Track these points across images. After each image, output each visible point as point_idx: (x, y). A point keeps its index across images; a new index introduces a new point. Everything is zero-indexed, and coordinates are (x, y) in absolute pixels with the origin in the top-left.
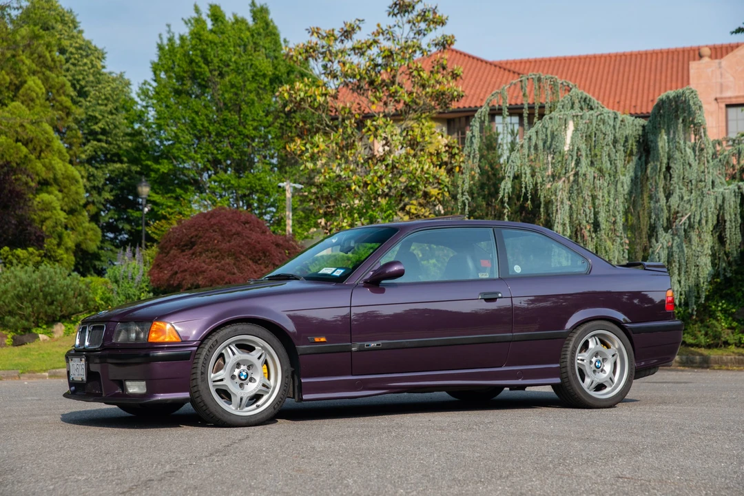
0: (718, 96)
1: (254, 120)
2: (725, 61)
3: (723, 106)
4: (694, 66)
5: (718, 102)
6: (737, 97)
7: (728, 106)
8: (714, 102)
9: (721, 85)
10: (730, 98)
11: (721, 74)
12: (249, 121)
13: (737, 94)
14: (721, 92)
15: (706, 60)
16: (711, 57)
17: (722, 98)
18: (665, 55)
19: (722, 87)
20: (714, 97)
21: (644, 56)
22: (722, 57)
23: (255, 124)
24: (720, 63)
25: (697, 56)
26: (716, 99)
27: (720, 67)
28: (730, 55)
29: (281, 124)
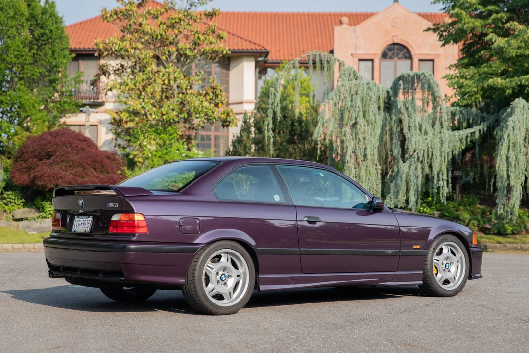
0: (353, 52)
1: (15, 50)
2: (359, 28)
3: (356, 60)
4: (337, 30)
5: (353, 57)
6: (366, 54)
7: (359, 60)
8: (351, 57)
9: (356, 45)
10: (361, 55)
11: (356, 37)
12: (11, 51)
13: (366, 52)
14: (355, 49)
15: (345, 26)
16: (348, 24)
17: (356, 54)
18: (306, 17)
19: (356, 47)
20: (351, 53)
21: (291, 17)
22: (355, 25)
23: (16, 53)
24: (355, 29)
26: (352, 55)
27: (355, 32)
28: (361, 25)
29: (34, 54)
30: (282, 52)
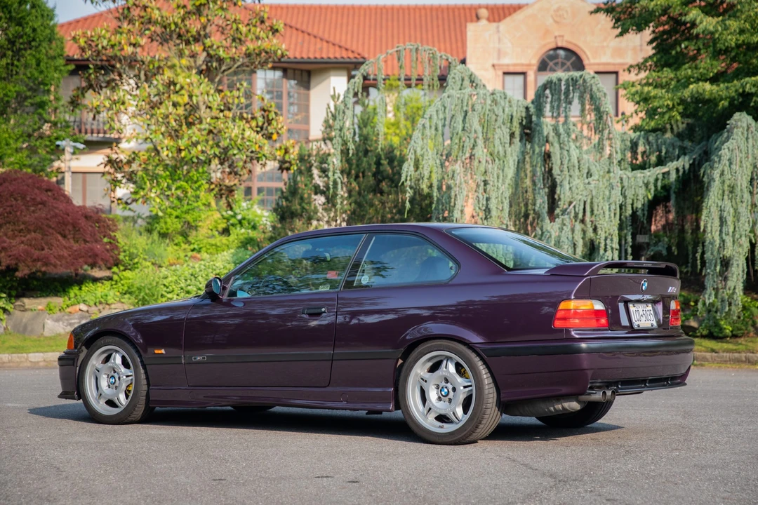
0: (496, 62)
2: (504, 25)
3: (500, 73)
4: (472, 29)
5: (495, 69)
6: (515, 65)
7: (505, 73)
8: (491, 69)
9: (499, 51)
10: (508, 65)
11: (499, 40)
13: (515, 61)
14: (499, 58)
15: (483, 22)
16: (488, 20)
17: (499, 65)
18: (428, 11)
19: (500, 53)
20: (491, 62)
21: (406, 11)
22: (500, 20)
24: (498, 27)
25: (474, 18)
26: (493, 66)
27: (498, 31)
28: (508, 20)
30: (389, 62)
